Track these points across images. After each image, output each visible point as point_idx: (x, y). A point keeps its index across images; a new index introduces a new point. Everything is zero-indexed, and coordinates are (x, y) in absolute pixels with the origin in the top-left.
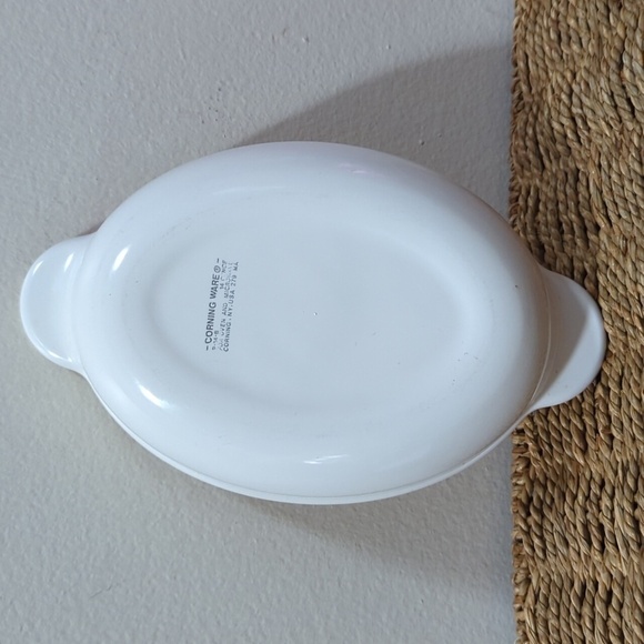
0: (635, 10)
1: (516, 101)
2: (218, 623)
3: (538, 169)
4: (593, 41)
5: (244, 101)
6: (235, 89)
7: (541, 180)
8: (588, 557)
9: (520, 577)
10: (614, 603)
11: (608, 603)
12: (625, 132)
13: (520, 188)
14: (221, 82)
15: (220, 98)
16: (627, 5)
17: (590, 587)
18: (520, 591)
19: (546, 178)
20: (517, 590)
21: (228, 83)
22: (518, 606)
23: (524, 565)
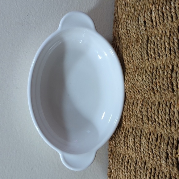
0: (143, 3)
1: (115, 18)
2: (29, 163)
3: (119, 41)
4: (133, 8)
5: (35, 19)
6: (32, 15)
7: (120, 44)
8: (125, 149)
9: (110, 150)
10: (129, 163)
11: (128, 163)
12: (139, 38)
13: (115, 44)
14: (28, 13)
15: (28, 18)
16: (142, 1)
17: (124, 157)
18: (110, 153)
19: (121, 44)
20: (109, 153)
21: (30, 14)
22: (109, 157)
23: (111, 146)
